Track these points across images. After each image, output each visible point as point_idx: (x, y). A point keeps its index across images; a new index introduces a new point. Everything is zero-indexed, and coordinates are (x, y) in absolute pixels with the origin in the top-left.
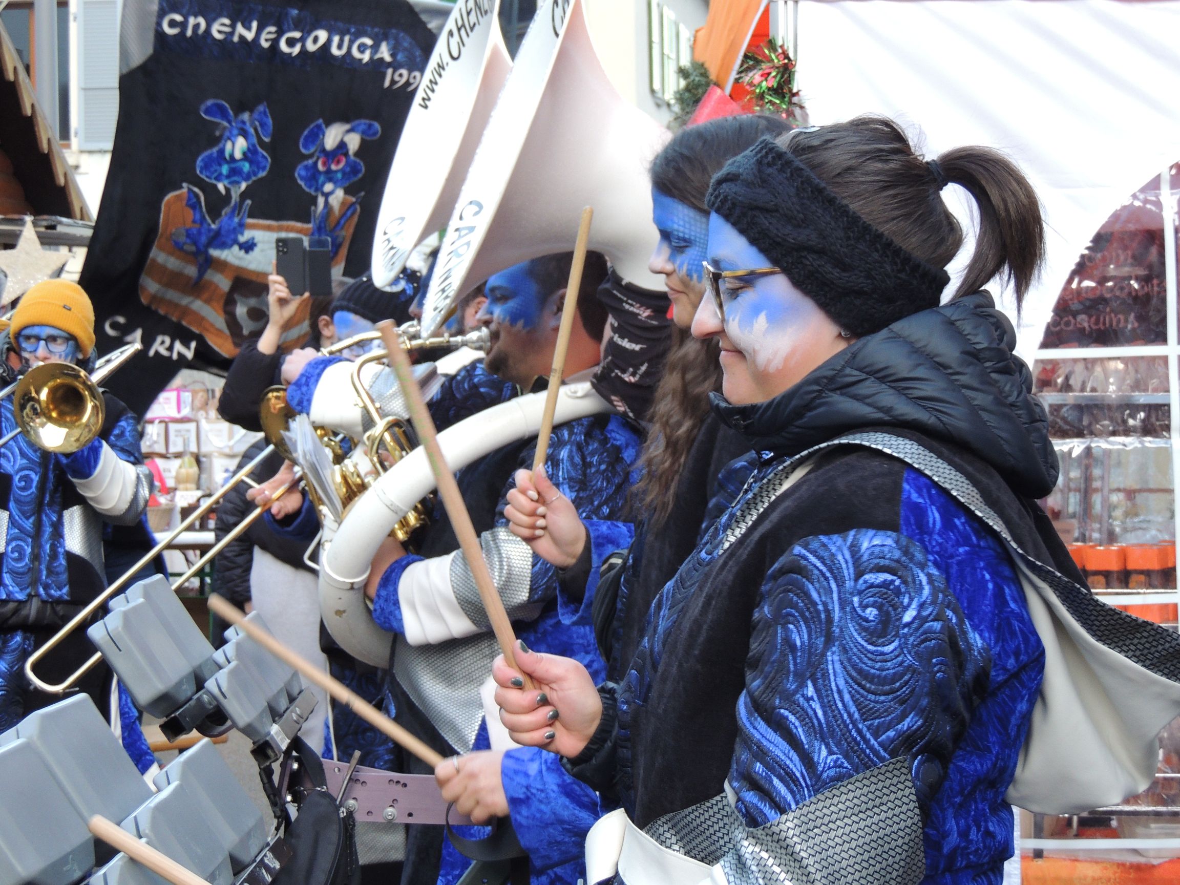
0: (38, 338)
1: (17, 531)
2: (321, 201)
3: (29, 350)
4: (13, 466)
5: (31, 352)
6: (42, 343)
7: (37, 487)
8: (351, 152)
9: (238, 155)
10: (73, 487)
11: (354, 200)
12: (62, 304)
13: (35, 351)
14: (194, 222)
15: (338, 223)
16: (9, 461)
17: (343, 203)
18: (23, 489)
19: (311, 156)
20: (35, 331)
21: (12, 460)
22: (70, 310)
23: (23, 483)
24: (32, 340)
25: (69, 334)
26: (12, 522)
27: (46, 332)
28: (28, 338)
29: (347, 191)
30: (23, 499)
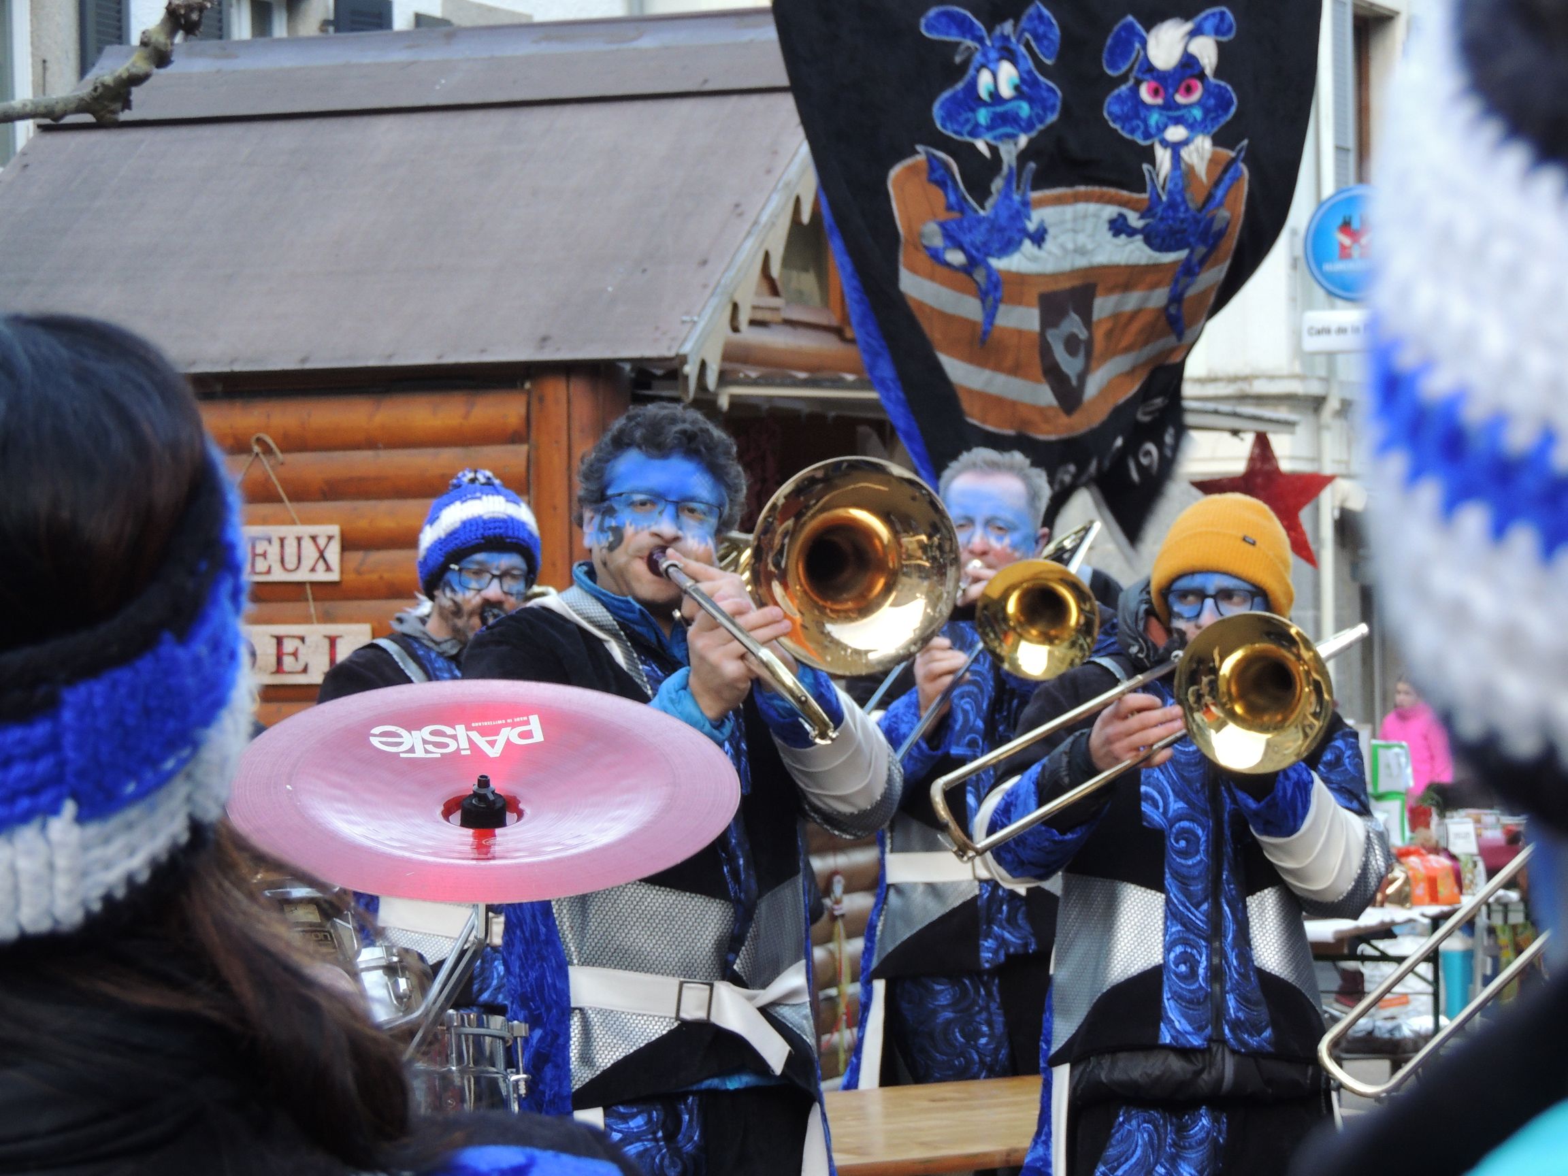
0: (1201, 595)
1: (1179, 928)
2: (1163, 157)
3: (1186, 615)
4: (1165, 813)
5: (1189, 619)
6: (1209, 602)
7: (1206, 850)
8: (1209, 71)
9: (1006, 91)
10: (1258, 848)
11: (1232, 154)
12: (1241, 535)
13: (1198, 615)
14: (949, 208)
15: (1210, 197)
16: (1157, 807)
17: (1213, 161)
18: (1184, 854)
19: (1124, 79)
20: (1197, 582)
21: (1161, 804)
22: (1254, 544)
23: (1183, 843)
24: (1191, 598)
25: (1253, 585)
26: (1172, 914)
27: (1215, 583)
28: (1184, 595)
29: (1217, 141)
30: (1184, 871)
